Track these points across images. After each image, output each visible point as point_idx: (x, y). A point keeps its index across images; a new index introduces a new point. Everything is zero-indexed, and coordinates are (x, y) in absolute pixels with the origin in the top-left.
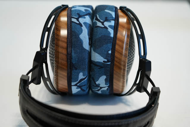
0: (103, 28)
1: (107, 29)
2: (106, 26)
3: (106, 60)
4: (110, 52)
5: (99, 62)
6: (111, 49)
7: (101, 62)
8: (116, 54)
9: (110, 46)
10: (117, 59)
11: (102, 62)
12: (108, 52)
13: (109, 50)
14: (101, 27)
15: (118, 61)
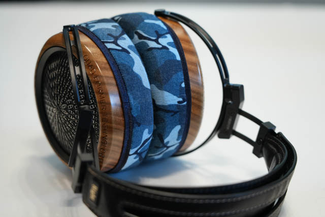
0: (161, 49)
1: (167, 49)
2: (164, 45)
3: (181, 99)
4: (183, 85)
5: (173, 105)
6: (183, 80)
7: (175, 105)
8: (192, 86)
9: (181, 75)
10: (194, 94)
11: (177, 103)
12: (181, 85)
13: (182, 83)
14: (158, 48)
15: (196, 97)
